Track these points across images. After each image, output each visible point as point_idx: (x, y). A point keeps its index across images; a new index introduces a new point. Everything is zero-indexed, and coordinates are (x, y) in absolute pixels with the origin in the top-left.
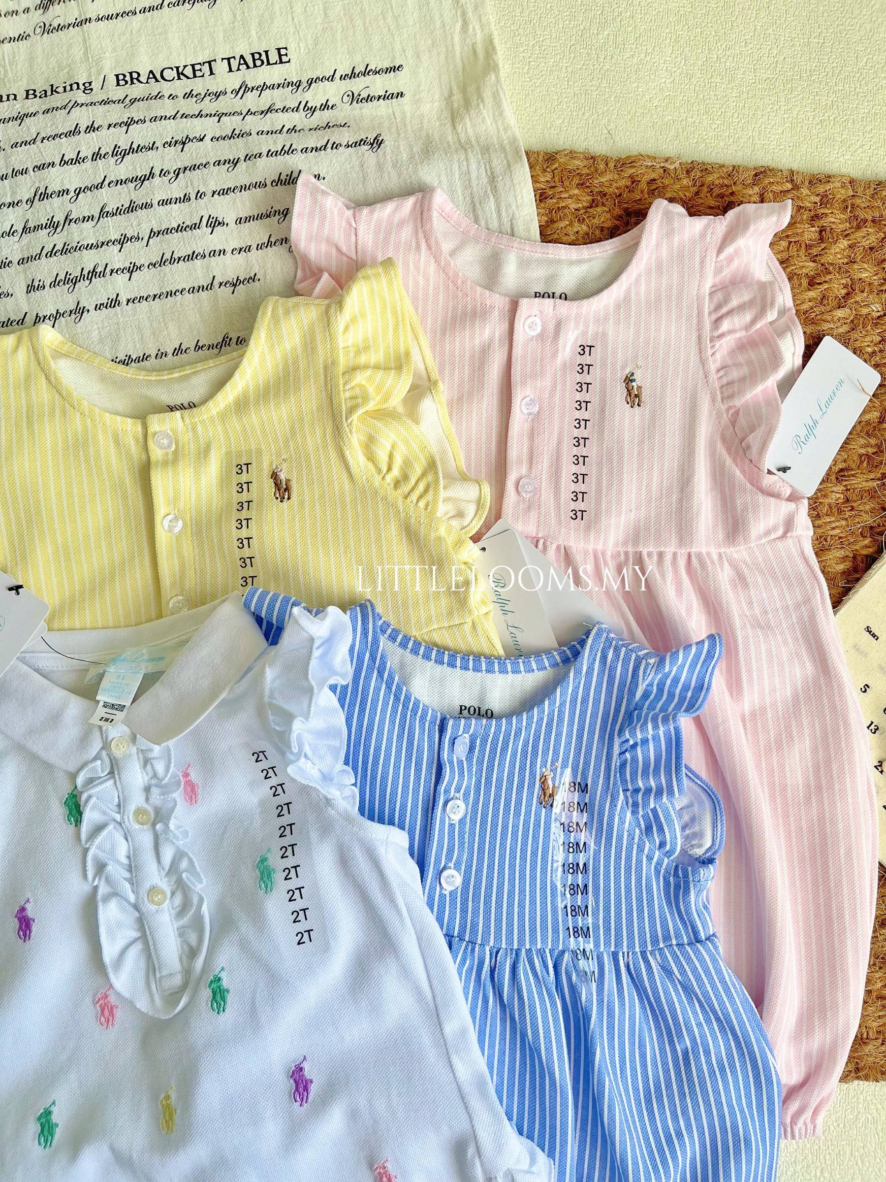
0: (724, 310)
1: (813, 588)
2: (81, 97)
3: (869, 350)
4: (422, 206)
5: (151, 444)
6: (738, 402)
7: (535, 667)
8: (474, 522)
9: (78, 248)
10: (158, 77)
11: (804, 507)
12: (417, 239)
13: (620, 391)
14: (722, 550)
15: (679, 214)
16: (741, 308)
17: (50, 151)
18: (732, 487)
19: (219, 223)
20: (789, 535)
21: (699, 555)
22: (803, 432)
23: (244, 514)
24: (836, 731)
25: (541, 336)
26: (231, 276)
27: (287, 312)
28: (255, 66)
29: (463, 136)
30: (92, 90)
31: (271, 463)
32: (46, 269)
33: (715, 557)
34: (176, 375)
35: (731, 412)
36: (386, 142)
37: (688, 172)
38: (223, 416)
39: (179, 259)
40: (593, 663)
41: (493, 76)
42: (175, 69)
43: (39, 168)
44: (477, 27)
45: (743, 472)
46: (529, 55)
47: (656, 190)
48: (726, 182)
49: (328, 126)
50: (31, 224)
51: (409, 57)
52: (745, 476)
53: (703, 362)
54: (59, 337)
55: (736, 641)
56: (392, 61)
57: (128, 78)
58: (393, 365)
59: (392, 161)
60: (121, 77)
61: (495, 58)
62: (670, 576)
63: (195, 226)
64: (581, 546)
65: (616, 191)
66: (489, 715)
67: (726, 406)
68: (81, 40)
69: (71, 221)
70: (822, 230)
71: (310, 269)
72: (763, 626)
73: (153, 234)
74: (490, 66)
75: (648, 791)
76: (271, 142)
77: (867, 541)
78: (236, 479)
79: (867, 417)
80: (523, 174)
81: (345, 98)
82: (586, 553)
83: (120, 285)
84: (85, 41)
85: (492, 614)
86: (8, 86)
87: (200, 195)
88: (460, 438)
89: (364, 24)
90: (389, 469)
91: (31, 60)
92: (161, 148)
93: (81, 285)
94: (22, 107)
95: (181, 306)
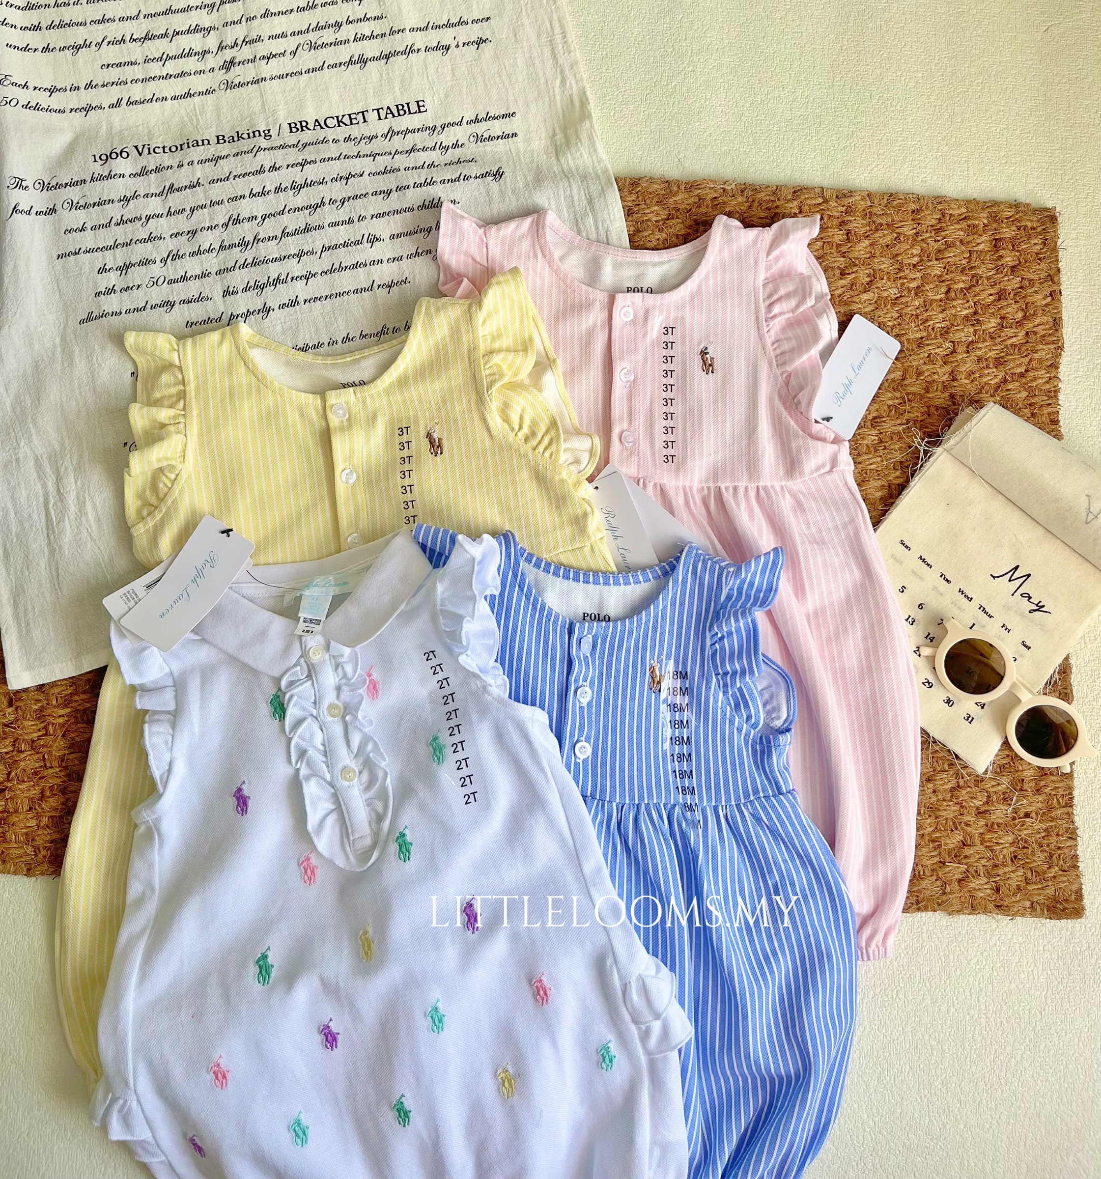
0: (775, 297)
1: (856, 510)
2: (263, 143)
3: (890, 324)
4: (537, 224)
5: (330, 415)
6: (789, 368)
7: (641, 580)
8: (589, 467)
9: (265, 262)
10: (323, 125)
11: (845, 448)
12: (534, 249)
13: (698, 362)
14: (783, 483)
15: (737, 227)
16: (788, 296)
17: (241, 187)
18: (788, 434)
19: (377, 239)
20: (835, 470)
21: (765, 488)
22: (841, 390)
23: (406, 467)
24: (880, 622)
25: (634, 322)
26: (387, 280)
27: (438, 310)
28: (399, 115)
29: (565, 166)
30: (270, 136)
31: (426, 426)
32: (239, 278)
33: (778, 489)
34: (349, 359)
35: (784, 376)
36: (506, 173)
37: (742, 191)
38: (388, 392)
39: (346, 267)
40: (687, 574)
41: (588, 122)
42: (335, 118)
43: (235, 199)
44: (573, 82)
45: (796, 421)
47: (719, 207)
48: (771, 198)
49: (459, 162)
50: (226, 243)
51: (521, 105)
52: (798, 425)
53: (761, 337)
54: (251, 331)
55: (797, 554)
56: (507, 109)
57: (299, 126)
58: (520, 348)
59: (512, 188)
60: (293, 125)
61: (588, 107)
62: (743, 505)
63: (359, 242)
64: (673, 483)
65: (687, 207)
66: (607, 619)
67: (781, 371)
68: (258, 95)
69: (258, 240)
70: (849, 232)
71: (452, 275)
72: (819, 542)
73: (324, 249)
74: (585, 115)
75: (735, 673)
76: (416, 176)
78: (398, 439)
79: (892, 376)
80: (614, 197)
81: (472, 139)
82: (677, 488)
83: (300, 289)
84: (261, 96)
85: (605, 539)
86: (201, 132)
87: (361, 218)
88: (573, 402)
89: (484, 80)
90: (520, 428)
91: (218, 110)
92: (329, 183)
93: (268, 290)
94: (216, 150)
95: (348, 304)
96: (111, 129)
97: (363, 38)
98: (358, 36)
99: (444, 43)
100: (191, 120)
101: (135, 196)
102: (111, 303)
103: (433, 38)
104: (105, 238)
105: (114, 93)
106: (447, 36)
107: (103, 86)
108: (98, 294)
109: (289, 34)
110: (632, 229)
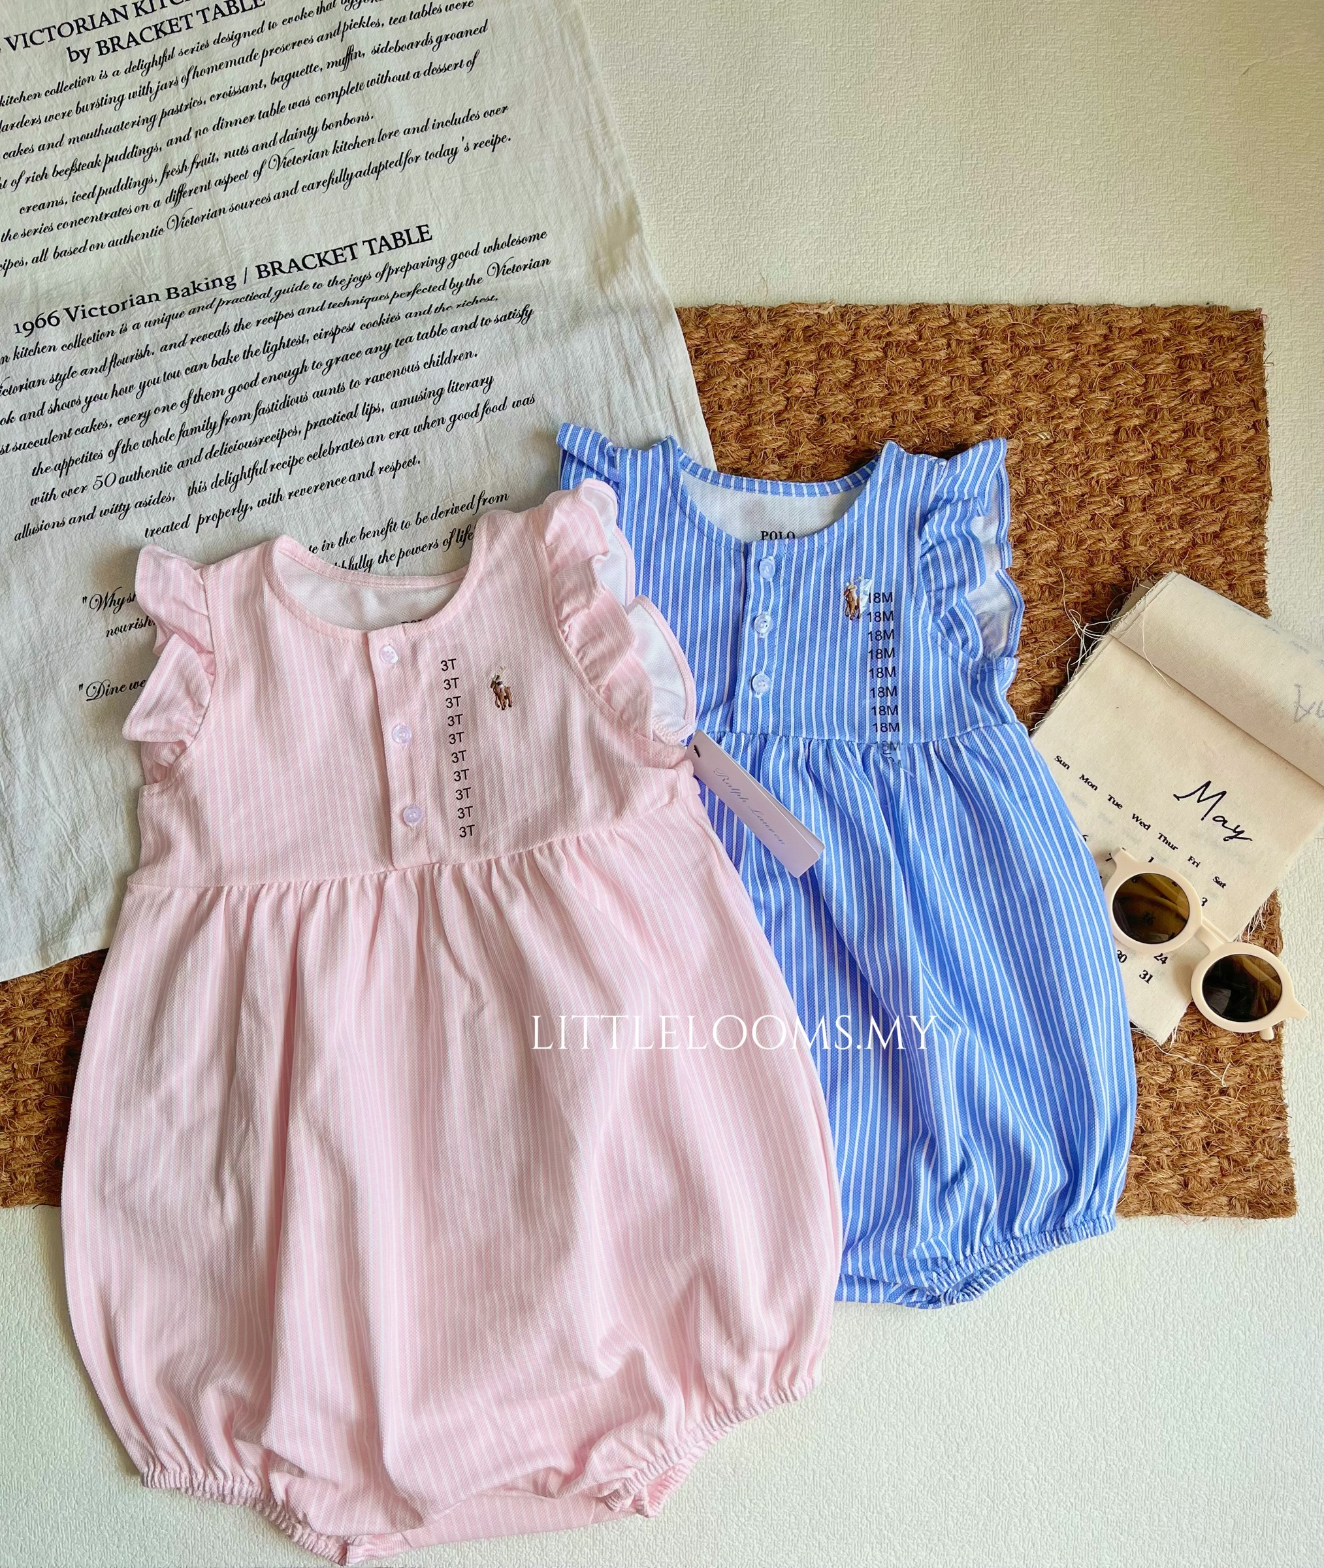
2: (225, 294)
3: (1041, 479)
9: (238, 447)
10: (301, 265)
17: (201, 353)
19: (375, 410)
26: (391, 461)
28: (397, 246)
29: (612, 298)
30: (235, 284)
32: (205, 471)
36: (536, 313)
37: (842, 316)
39: (338, 448)
41: (637, 237)
42: (316, 256)
43: (192, 370)
44: (618, 187)
46: (672, 210)
47: (811, 337)
48: (881, 323)
49: (475, 301)
50: (188, 427)
51: (552, 223)
56: (535, 229)
57: (270, 269)
59: (543, 331)
60: (262, 268)
61: (639, 218)
63: (351, 415)
65: (772, 341)
68: (217, 232)
69: (228, 420)
70: (984, 361)
73: (310, 426)
74: (634, 228)
76: (420, 324)
77: (1054, 672)
79: (1045, 547)
80: (675, 333)
81: (491, 271)
83: (282, 480)
84: (221, 233)
86: (148, 285)
87: (354, 384)
89: (504, 193)
91: (168, 255)
92: (311, 340)
93: (243, 483)
94: (167, 308)
95: (343, 495)
96: (37, 290)
97: (346, 146)
98: (339, 144)
99: (450, 146)
100: (134, 271)
101: (71, 373)
102: (50, 512)
103: (435, 140)
104: (38, 429)
105: (38, 244)
106: (452, 137)
107: (24, 235)
108: (34, 501)
109: (250, 149)
110: (702, 374)
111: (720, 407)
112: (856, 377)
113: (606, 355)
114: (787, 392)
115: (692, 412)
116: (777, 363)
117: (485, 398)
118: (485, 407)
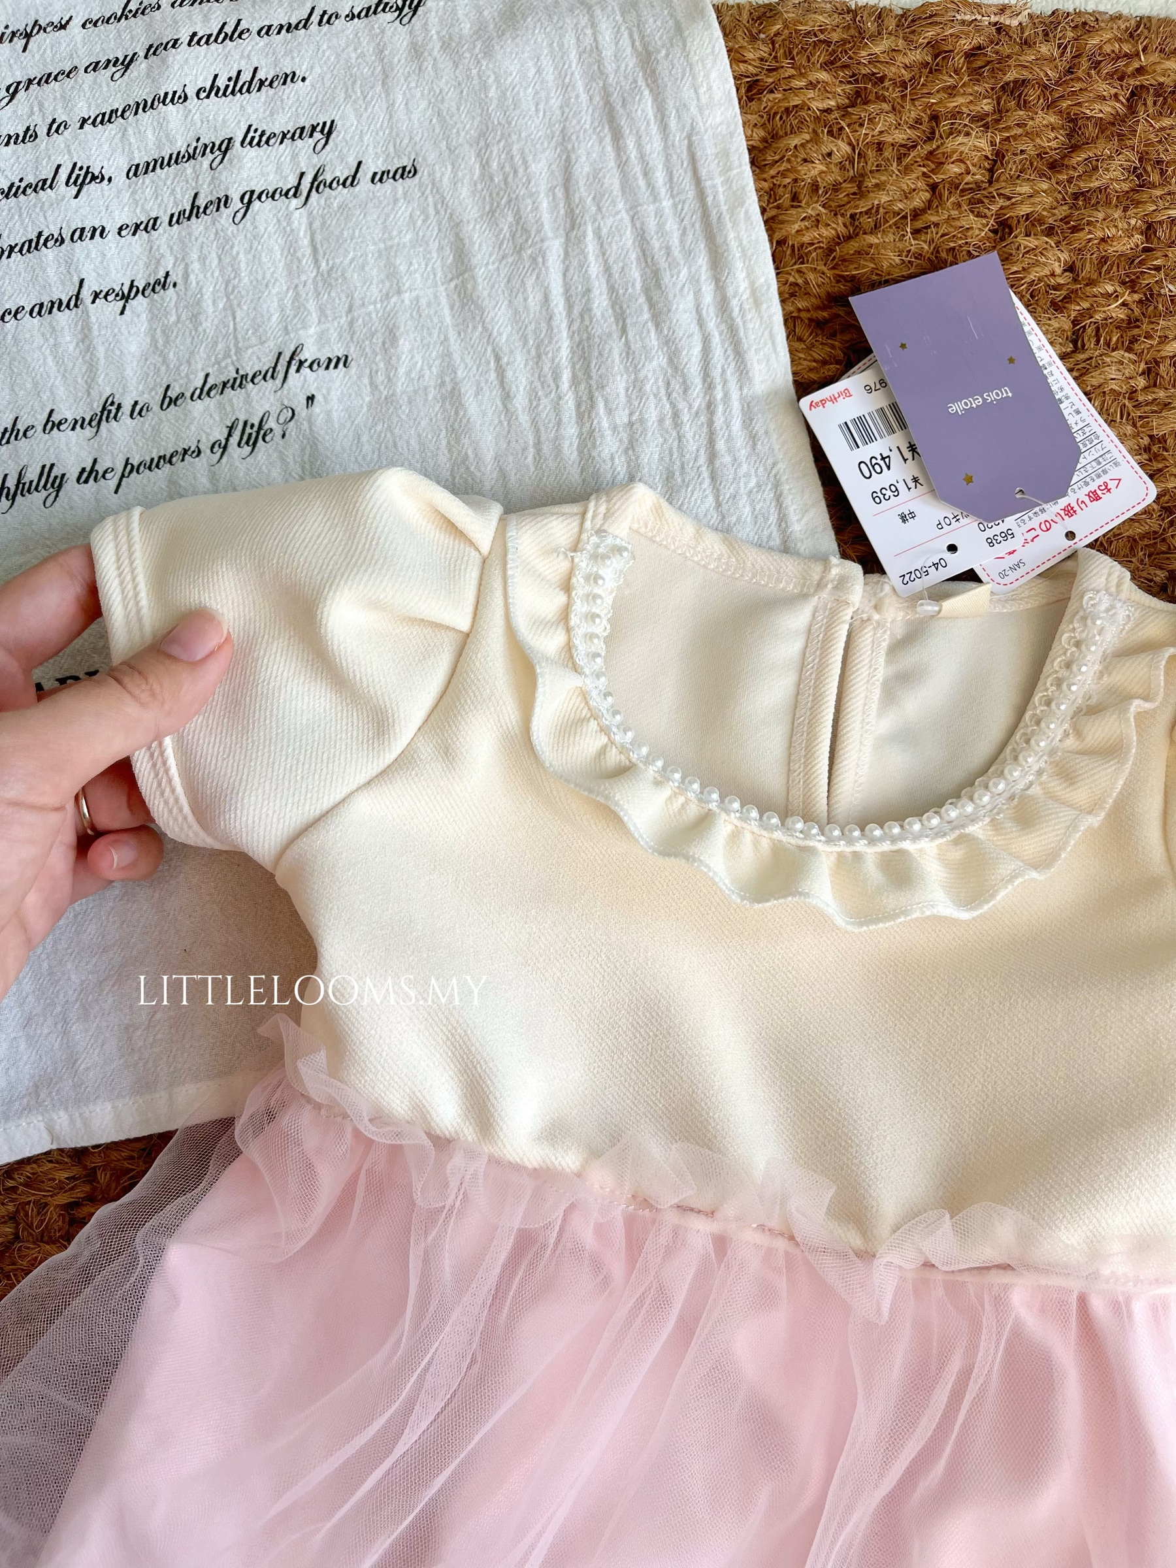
26: (118, 279)
37: (1048, 31)
48: (1126, 48)
59: (441, 38)
63: (44, 185)
65: (904, 71)
76: (198, 18)
87: (56, 127)
95: (17, 342)
110: (760, 133)
111: (795, 197)
112: (1075, 148)
113: (566, 87)
114: (932, 171)
115: (737, 202)
116: (913, 115)
117: (316, 161)
118: (315, 178)
